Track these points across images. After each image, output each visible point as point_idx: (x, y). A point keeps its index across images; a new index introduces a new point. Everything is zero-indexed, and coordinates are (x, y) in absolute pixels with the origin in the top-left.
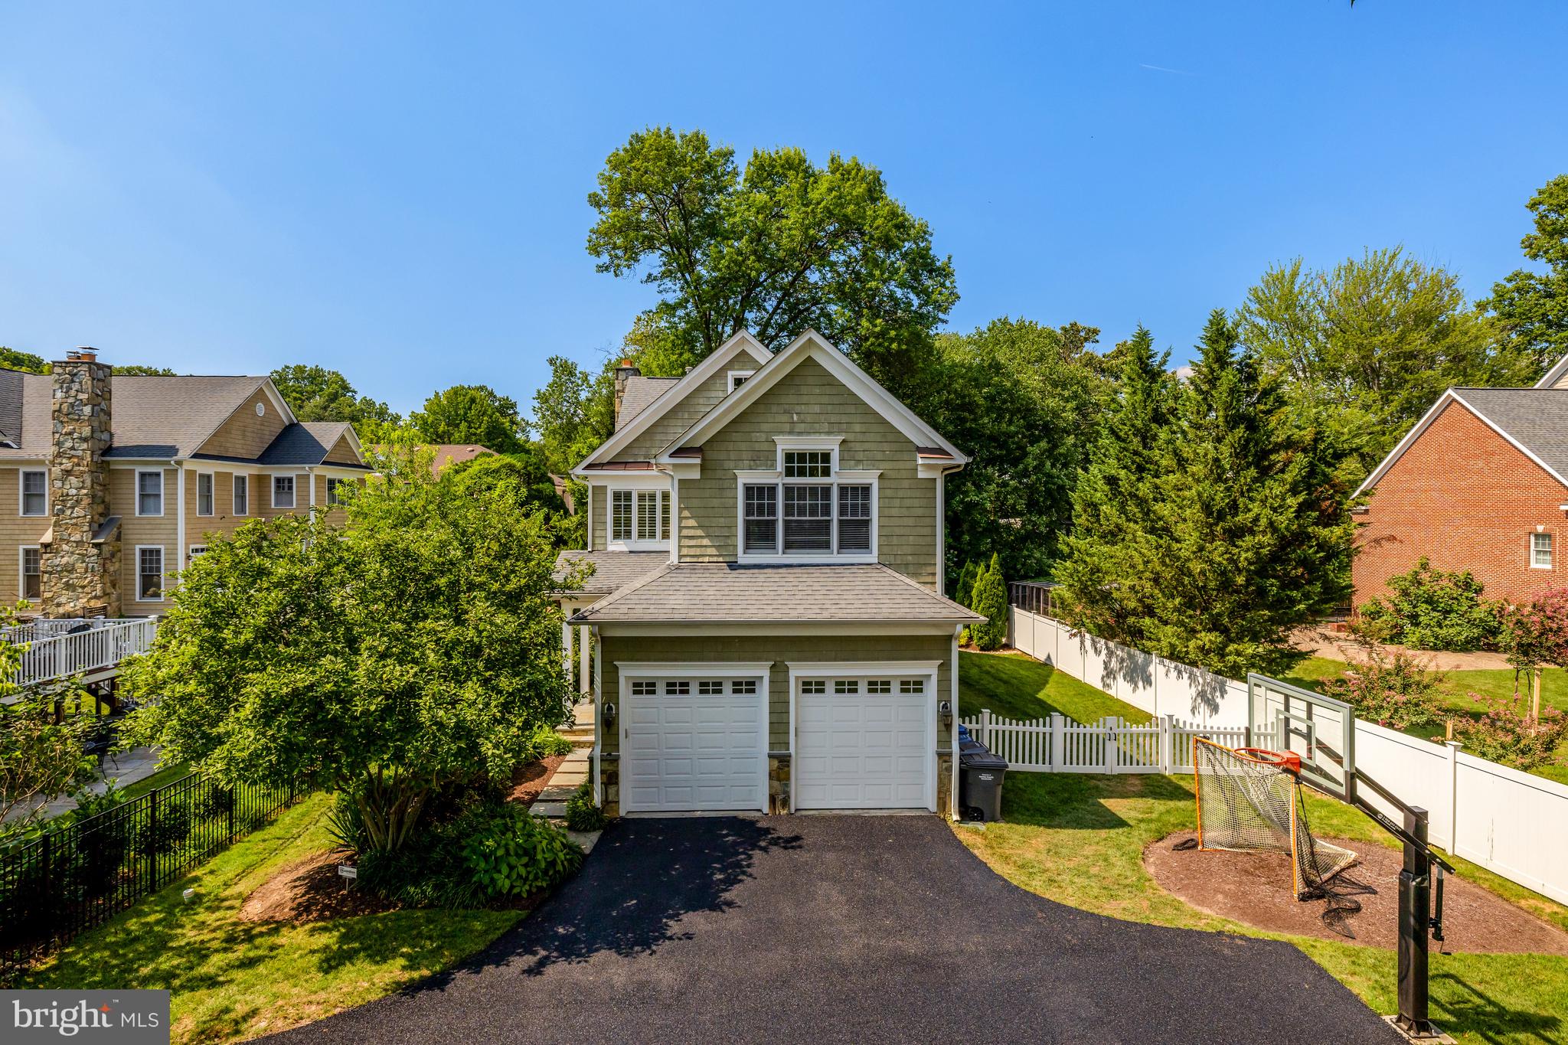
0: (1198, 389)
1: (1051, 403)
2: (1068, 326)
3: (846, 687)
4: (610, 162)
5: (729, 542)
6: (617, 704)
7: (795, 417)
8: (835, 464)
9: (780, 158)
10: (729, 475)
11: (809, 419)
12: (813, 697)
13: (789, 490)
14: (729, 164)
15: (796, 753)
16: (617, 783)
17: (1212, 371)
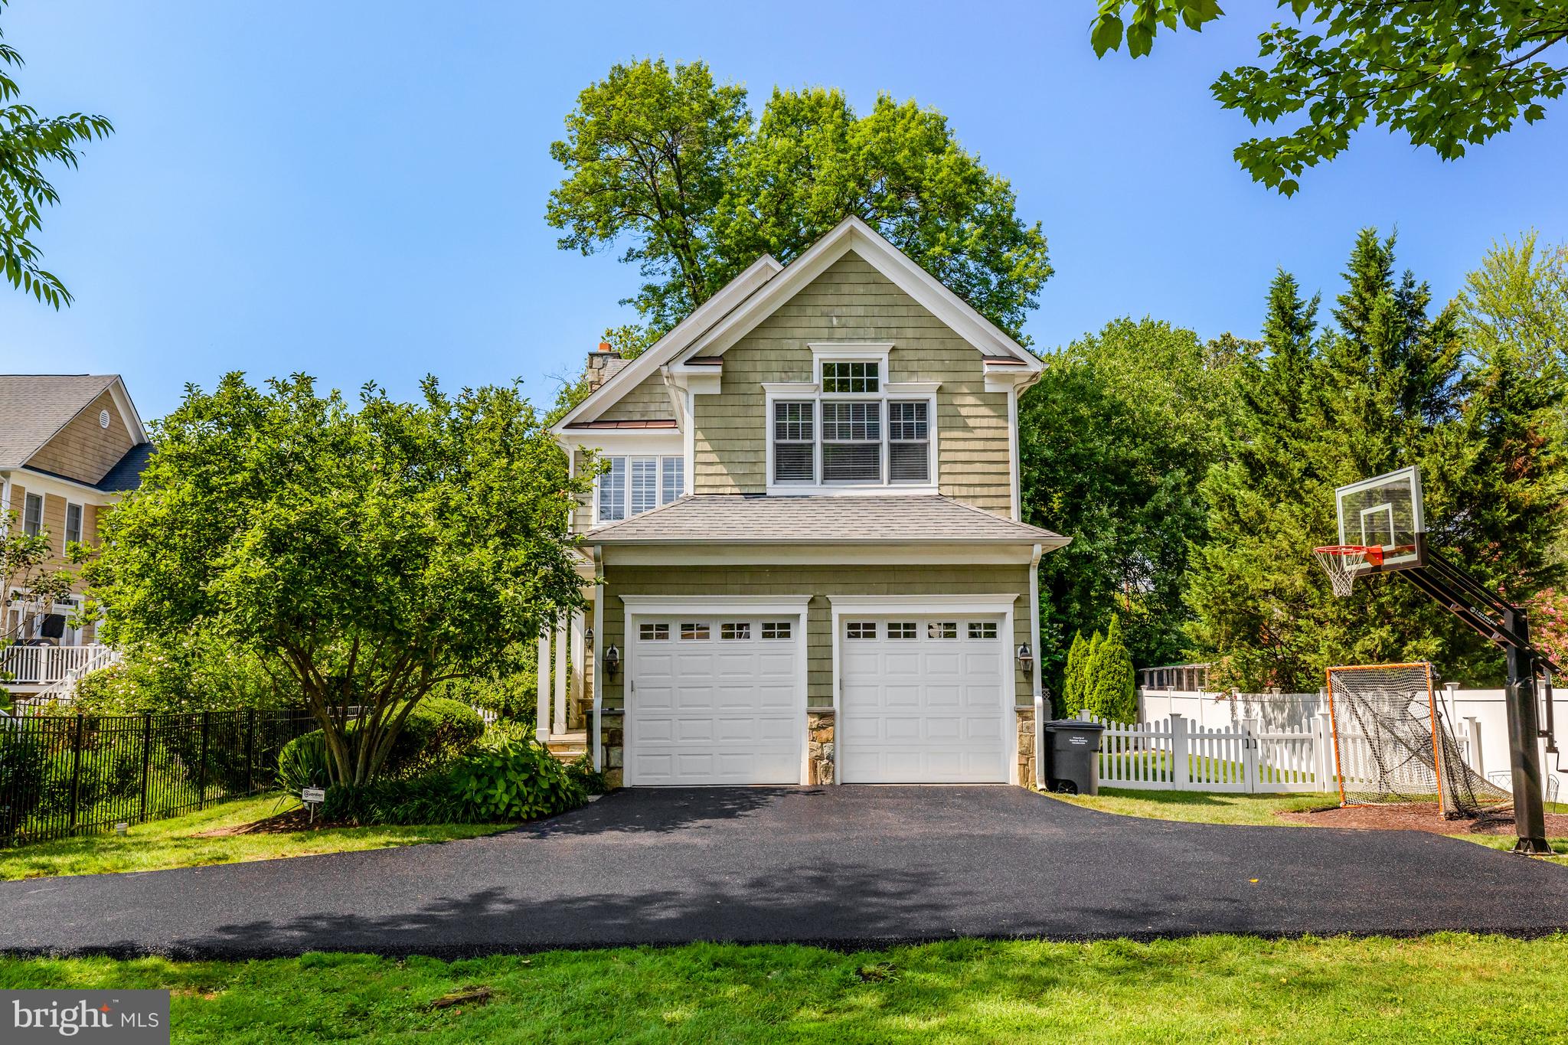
0: (1346, 324)
1: (1189, 418)
2: (1218, 340)
3: (902, 631)
4: (583, 98)
5: (756, 469)
6: (622, 648)
7: (835, 321)
8: (883, 377)
9: (809, 98)
10: (756, 389)
11: (852, 322)
12: (861, 643)
13: (828, 409)
14: (740, 107)
15: (842, 713)
16: (621, 745)
17: (1362, 300)
